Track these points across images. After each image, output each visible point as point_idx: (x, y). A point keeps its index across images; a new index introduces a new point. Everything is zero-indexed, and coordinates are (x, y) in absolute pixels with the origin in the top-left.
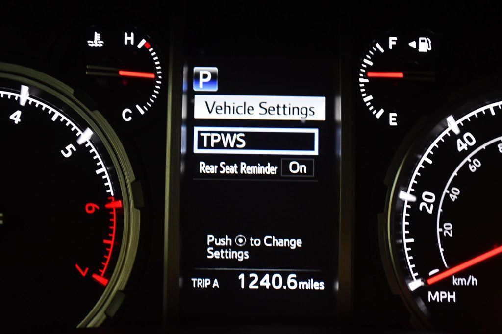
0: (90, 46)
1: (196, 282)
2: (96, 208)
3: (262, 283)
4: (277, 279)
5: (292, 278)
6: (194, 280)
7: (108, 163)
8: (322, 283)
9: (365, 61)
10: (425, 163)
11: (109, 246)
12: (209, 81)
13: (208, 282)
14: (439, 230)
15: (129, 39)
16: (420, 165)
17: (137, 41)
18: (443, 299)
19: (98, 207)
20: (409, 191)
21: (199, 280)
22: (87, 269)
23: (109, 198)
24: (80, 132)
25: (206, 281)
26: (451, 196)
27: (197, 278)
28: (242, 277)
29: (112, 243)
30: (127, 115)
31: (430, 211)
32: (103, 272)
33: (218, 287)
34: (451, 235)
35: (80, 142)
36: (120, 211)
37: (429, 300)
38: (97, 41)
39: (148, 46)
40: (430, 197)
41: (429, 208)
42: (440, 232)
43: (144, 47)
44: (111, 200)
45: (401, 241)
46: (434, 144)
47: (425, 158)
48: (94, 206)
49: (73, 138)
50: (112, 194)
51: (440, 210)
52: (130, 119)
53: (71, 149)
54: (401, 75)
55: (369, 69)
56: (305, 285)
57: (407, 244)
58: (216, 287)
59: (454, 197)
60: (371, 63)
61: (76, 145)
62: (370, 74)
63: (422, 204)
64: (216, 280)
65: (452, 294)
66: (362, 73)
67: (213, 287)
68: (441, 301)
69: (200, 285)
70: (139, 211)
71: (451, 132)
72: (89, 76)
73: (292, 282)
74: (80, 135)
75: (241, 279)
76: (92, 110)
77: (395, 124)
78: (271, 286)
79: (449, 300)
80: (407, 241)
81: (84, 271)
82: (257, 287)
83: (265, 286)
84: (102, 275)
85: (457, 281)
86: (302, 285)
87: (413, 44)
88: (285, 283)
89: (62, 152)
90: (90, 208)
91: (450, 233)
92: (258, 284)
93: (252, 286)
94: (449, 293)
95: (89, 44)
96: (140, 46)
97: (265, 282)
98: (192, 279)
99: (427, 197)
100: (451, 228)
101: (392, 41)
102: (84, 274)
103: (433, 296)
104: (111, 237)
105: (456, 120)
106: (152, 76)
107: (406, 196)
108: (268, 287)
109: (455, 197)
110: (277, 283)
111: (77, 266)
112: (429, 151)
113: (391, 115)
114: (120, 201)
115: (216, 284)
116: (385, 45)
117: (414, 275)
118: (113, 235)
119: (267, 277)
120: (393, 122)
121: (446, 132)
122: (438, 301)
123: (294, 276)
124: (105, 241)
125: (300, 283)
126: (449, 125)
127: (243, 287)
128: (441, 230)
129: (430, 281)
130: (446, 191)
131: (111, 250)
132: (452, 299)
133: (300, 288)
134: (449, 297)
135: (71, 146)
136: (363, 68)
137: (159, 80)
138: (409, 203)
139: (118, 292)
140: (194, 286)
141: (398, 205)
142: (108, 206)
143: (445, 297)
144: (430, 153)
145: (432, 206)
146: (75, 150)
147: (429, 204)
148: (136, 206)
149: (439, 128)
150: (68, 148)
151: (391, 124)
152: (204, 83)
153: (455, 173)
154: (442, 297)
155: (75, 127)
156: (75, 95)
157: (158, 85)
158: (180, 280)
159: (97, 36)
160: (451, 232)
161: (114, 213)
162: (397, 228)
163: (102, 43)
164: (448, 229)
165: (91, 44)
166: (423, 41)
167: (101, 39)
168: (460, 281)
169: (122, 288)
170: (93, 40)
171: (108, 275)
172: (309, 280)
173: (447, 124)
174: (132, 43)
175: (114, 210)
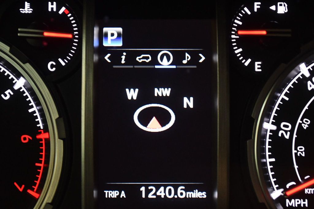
0: (22, 13)
1: (108, 193)
2: (29, 139)
3: (158, 194)
4: (170, 190)
5: (181, 189)
6: (106, 192)
7: (38, 104)
8: (204, 193)
9: (236, 21)
10: (283, 100)
11: (40, 168)
12: (116, 39)
13: (117, 193)
14: (294, 151)
15: (52, 6)
16: (279, 102)
17: (59, 8)
18: (298, 205)
19: (31, 138)
20: (271, 122)
21: (110, 192)
22: (23, 186)
23: (39, 131)
24: (16, 80)
25: (116, 193)
26: (303, 125)
27: (109, 190)
28: (143, 189)
29: (42, 165)
30: (52, 66)
31: (287, 137)
32: (36, 188)
33: (125, 197)
34: (303, 155)
35: (16, 87)
36: (48, 141)
37: (287, 206)
38: (27, 9)
39: (67, 12)
40: (287, 127)
41: (286, 134)
42: (295, 153)
43: (64, 13)
44: (41, 133)
45: (265, 160)
46: (290, 85)
47: (282, 96)
48: (27, 137)
49: (10, 84)
50: (42, 128)
51: (295, 136)
52: (54, 69)
53: (9, 93)
54: (264, 33)
55: (239, 28)
56: (191, 194)
57: (270, 162)
58: (123, 197)
59: (305, 126)
60: (240, 23)
61: (13, 90)
62: (240, 32)
63: (281, 132)
64: (123, 192)
65: (304, 201)
66: (234, 31)
67: (121, 197)
68: (296, 206)
69: (111, 196)
70: (62, 141)
71: (303, 75)
72: (20, 36)
73: (181, 193)
74: (16, 82)
75: (142, 191)
76: (24, 63)
77: (260, 70)
78: (165, 196)
79: (302, 206)
80: (269, 160)
81: (21, 187)
82: (155, 197)
83: (161, 196)
84: (35, 190)
85: (308, 191)
86: (189, 194)
87: (273, 8)
88: (176, 193)
89: (2, 96)
90: (25, 139)
91: (302, 153)
92: (155, 194)
93: (150, 196)
94: (302, 200)
95: (21, 12)
96: (61, 12)
97: (161, 192)
98: (105, 191)
99: (285, 126)
100: (303, 149)
101: (257, 6)
102: (21, 190)
103: (290, 202)
104: (41, 161)
105: (307, 67)
106: (70, 36)
107: (269, 126)
108: (163, 197)
109: (307, 126)
110: (170, 194)
111: (16, 184)
112: (286, 90)
113: (256, 63)
114: (47, 134)
115: (123, 194)
116: (251, 8)
117: (275, 187)
118: (43, 159)
119: (162, 189)
120: (258, 68)
121: (299, 75)
122: (294, 206)
123: (183, 188)
124: (37, 164)
125: (188, 193)
126: (301, 71)
127: (144, 196)
128: (296, 151)
129: (289, 193)
130: (299, 121)
131: (41, 171)
132: (304, 205)
133: (187, 197)
134: (303, 203)
135: (9, 91)
136: (235, 27)
137: (76, 39)
138: (271, 131)
139: (47, 204)
140: (106, 197)
141: (263, 132)
142: (38, 137)
143: (299, 203)
144: (286, 92)
145: (289, 133)
146: (12, 93)
147: (286, 132)
148: (60, 138)
149: (294, 72)
150: (7, 92)
151: (257, 70)
152: (112, 40)
153: (306, 108)
154: (297, 203)
155: (12, 76)
156: (10, 51)
157: (76, 42)
158: (95, 193)
159: (27, 5)
160: (304, 152)
161: (43, 142)
162: (262, 150)
163: (31, 11)
164: (301, 151)
165: (23, 11)
166: (281, 5)
167: (31, 7)
168: (311, 191)
169: (50, 201)
170: (24, 8)
171: (39, 191)
172: (195, 191)
173: (300, 70)
174: (55, 10)
175: (43, 140)
